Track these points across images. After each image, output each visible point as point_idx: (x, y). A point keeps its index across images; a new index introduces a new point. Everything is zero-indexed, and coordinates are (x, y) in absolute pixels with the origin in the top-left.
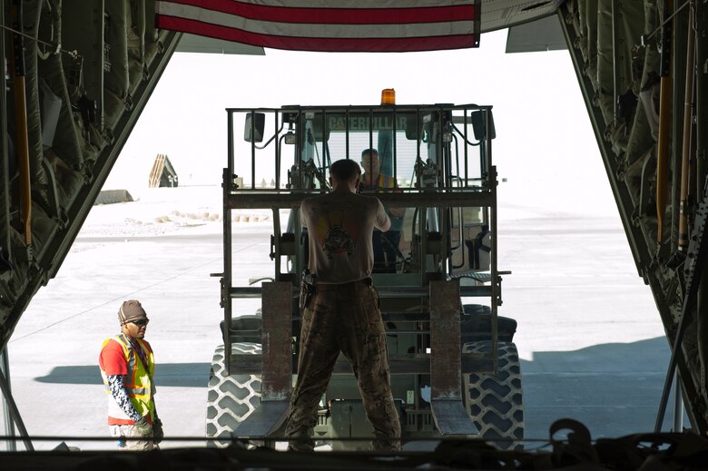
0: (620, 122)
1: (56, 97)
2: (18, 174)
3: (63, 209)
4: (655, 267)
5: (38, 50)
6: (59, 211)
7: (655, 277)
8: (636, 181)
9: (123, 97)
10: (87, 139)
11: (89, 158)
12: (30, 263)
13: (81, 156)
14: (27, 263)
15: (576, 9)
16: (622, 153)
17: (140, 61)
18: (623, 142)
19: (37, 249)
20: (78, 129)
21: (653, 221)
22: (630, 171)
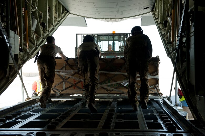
0: (164, 28)
1: (36, 19)
2: (25, 33)
3: (37, 44)
4: (171, 53)
5: (31, 8)
6: (36, 44)
7: (171, 55)
8: (167, 38)
9: (52, 25)
10: (43, 31)
11: (44, 35)
12: (28, 53)
13: (42, 34)
14: (27, 53)
15: (155, 9)
16: (164, 33)
17: (57, 19)
18: (165, 31)
19: (30, 50)
20: (41, 30)
21: (171, 44)
22: (166, 36)
